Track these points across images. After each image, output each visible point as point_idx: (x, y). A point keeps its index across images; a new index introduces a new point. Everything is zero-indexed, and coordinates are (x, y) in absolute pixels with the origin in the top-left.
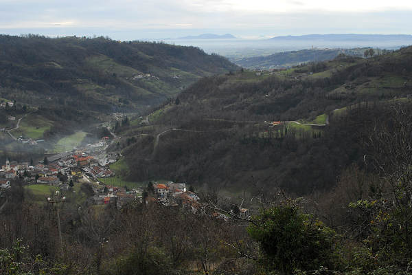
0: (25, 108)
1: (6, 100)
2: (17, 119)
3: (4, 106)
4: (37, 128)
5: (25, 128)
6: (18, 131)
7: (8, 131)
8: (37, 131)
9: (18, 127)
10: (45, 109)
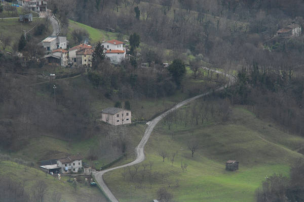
0: (177, 70)
1: (95, 34)
2: (139, 122)
3: (86, 60)
4: (231, 169)
5: (177, 166)
6: (140, 177)
7: (98, 176)
8: (233, 181)
9: (140, 157)
10: (267, 82)
